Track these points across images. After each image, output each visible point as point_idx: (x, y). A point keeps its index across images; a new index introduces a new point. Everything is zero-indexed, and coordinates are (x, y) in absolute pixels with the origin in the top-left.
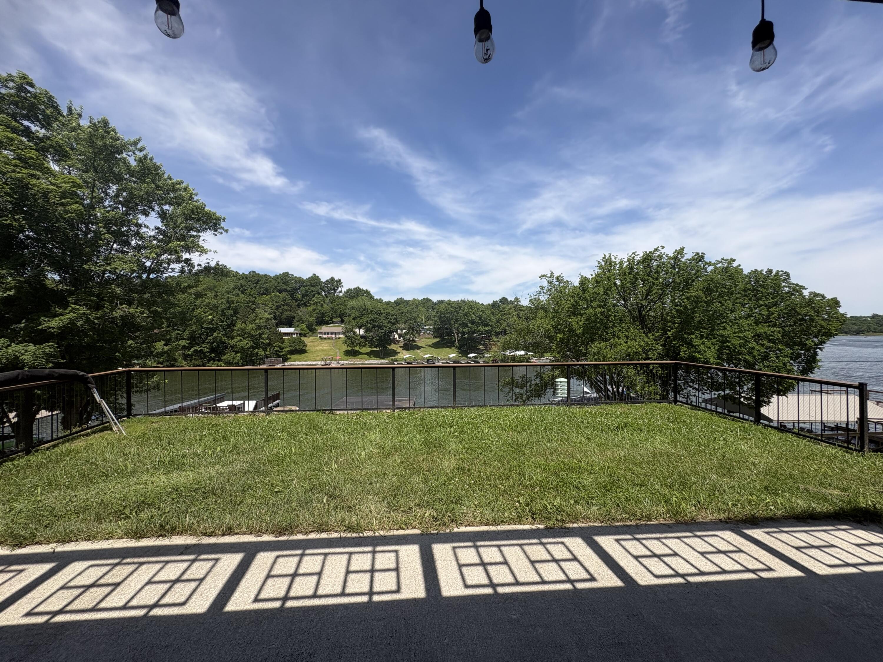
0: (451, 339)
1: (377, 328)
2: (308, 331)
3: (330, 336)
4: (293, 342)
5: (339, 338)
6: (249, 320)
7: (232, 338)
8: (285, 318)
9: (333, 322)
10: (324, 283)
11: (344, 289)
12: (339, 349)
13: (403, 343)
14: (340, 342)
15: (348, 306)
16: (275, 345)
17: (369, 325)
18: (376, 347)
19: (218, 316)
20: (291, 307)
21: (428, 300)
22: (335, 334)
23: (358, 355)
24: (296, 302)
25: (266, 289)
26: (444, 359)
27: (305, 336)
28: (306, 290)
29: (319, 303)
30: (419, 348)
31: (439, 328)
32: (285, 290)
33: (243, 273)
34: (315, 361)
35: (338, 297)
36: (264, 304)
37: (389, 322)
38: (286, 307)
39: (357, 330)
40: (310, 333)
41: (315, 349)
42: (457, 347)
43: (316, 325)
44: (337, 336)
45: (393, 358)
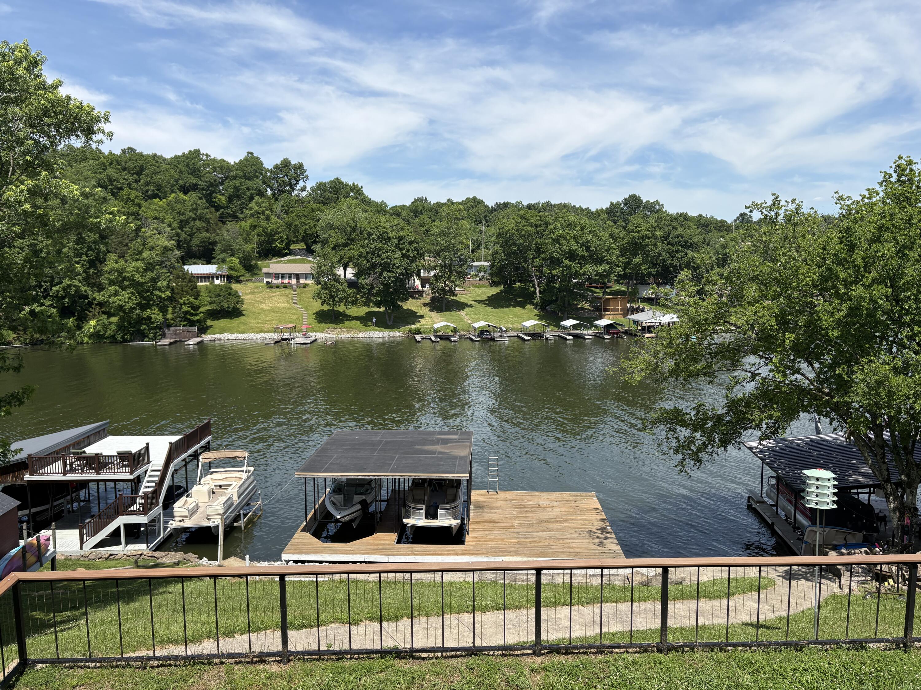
0: (525, 289)
1: (379, 270)
2: (243, 271)
3: (286, 281)
4: (217, 293)
5: (305, 286)
6: (130, 252)
7: (101, 288)
8: (197, 246)
9: (291, 253)
10: (271, 171)
11: (310, 184)
12: (307, 309)
13: (429, 297)
14: (308, 294)
15: (321, 223)
16: (182, 301)
17: (364, 262)
18: (378, 305)
19: (70, 245)
20: (209, 222)
21: (475, 202)
22: (298, 277)
23: (342, 321)
24: (217, 210)
25: (159, 187)
26: (513, 330)
27: (239, 281)
28: (235, 187)
29: (263, 213)
30: (461, 306)
31: (502, 267)
32: (195, 187)
33: (111, 153)
34: (261, 332)
35: (300, 201)
36: (156, 218)
37: (404, 256)
38: (198, 223)
39: (340, 272)
40: (247, 275)
41: (260, 307)
42: (536, 306)
43: (259, 258)
44: (301, 281)
45: (413, 327)
